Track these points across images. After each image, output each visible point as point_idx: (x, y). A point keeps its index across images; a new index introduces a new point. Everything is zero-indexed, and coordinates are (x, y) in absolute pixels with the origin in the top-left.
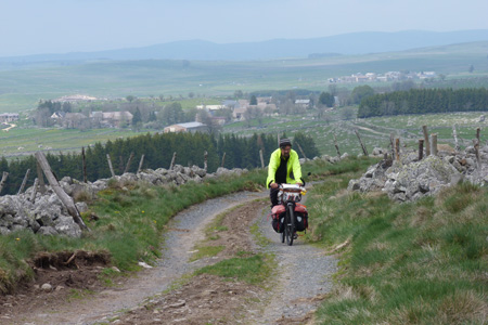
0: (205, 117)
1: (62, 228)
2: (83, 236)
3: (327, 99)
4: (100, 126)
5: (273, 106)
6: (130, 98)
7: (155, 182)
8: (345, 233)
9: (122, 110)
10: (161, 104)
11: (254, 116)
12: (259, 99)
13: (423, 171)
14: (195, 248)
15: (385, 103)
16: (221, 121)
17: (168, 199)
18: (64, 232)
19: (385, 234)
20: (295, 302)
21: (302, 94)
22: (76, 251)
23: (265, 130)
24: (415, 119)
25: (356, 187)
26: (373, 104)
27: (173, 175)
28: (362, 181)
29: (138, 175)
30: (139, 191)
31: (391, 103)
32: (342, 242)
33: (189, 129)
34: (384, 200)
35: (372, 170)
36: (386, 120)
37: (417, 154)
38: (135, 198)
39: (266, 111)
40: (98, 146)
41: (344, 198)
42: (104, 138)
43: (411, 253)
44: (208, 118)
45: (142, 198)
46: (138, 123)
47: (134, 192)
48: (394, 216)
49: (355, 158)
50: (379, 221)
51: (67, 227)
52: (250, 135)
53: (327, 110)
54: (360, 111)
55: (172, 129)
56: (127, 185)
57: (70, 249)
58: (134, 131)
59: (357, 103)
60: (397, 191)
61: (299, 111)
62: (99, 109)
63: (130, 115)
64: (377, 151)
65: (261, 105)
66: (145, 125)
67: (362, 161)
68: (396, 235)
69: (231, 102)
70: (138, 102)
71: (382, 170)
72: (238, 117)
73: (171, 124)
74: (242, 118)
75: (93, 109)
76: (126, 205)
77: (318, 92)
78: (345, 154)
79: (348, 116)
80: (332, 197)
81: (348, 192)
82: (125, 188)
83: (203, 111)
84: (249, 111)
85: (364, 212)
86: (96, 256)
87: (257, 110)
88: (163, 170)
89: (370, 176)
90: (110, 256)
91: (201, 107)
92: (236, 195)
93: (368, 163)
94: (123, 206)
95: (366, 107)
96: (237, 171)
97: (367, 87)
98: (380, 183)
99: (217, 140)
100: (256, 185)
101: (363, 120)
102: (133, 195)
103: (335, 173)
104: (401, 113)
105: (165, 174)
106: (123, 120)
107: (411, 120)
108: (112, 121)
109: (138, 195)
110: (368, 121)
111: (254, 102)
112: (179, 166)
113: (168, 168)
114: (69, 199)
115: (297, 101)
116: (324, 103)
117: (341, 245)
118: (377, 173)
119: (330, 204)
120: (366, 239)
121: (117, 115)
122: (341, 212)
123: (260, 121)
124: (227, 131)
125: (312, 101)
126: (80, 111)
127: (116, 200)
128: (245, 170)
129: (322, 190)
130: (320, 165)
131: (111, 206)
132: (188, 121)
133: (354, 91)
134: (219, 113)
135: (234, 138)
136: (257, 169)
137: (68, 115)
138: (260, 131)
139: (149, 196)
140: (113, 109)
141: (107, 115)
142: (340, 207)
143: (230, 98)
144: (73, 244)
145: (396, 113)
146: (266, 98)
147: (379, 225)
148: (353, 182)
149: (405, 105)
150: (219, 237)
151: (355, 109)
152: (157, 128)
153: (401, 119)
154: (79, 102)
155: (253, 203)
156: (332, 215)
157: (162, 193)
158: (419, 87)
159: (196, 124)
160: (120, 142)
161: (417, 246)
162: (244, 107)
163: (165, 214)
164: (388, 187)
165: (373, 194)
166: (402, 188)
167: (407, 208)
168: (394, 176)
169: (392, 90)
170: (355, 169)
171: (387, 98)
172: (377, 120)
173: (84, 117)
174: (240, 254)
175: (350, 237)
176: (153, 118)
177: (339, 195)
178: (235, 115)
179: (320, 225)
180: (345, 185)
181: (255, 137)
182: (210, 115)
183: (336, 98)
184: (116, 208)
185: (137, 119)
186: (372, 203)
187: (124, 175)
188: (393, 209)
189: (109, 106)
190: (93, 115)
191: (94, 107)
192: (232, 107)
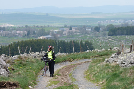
0: (53, 34)
1: (2, 73)
2: (9, 76)
3: (97, 29)
4: (15, 36)
5: (78, 31)
6: (26, 26)
7: (35, 57)
8: (103, 78)
9: (23, 30)
10: (37, 29)
11: (71, 34)
12: (73, 28)
13: (132, 56)
14: (49, 81)
15: (118, 31)
16: (59, 35)
17: (39, 63)
18: (2, 74)
19: (118, 79)
21: (89, 27)
22: (6, 82)
23: (75, 40)
24: (128, 37)
25: (108, 61)
26: (114, 31)
27: (41, 55)
28: (110, 59)
29: (29, 54)
30: (29, 60)
31: (120, 31)
32: (102, 81)
33: (47, 38)
34: (117, 66)
35: (113, 55)
36: (118, 37)
37: (129, 50)
38: (28, 63)
39: (75, 32)
40: (15, 43)
41: (103, 65)
42: (17, 40)
43: (128, 87)
44: (54, 34)
45: (30, 63)
46: (29, 35)
47: (27, 60)
48: (121, 72)
49: (107, 51)
50: (116, 74)
51: (3, 73)
52: (69, 41)
53: (97, 33)
54: (109, 33)
55: (41, 38)
56: (25, 58)
57: (4, 81)
58: (28, 38)
59: (108, 30)
60: (122, 63)
61: (87, 33)
62: (15, 30)
63: (26, 32)
64: (115, 49)
65: (74, 30)
66: (31, 36)
67: (110, 52)
68: (122, 80)
69: (62, 29)
70: (29, 27)
71: (117, 55)
72: (65, 34)
73: (41, 36)
74: (66, 35)
75: (13, 30)
76: (25, 65)
77: (94, 26)
78: (103, 49)
79: (104, 35)
80: (99, 65)
81: (105, 63)
82: (24, 59)
83: (53, 32)
84: (69, 32)
85: (110, 70)
86: (14, 84)
87: (72, 32)
88: (38, 53)
89: (113, 57)
90: (18, 84)
91: (52, 30)
92: (64, 62)
93: (112, 53)
94: (23, 65)
95: (111, 32)
96: (65, 54)
97: (112, 25)
98: (116, 60)
99: (57, 42)
100: (71, 59)
101: (110, 37)
102: (27, 62)
103: (100, 56)
104: (124, 35)
105: (39, 54)
106: (24, 34)
107: (127, 37)
108: (20, 34)
109: (29, 62)
110: (112, 37)
111: (71, 29)
112: (44, 51)
113: (40, 52)
114: (4, 62)
115: (86, 29)
116: (96, 30)
117: (102, 82)
118: (115, 57)
119: (98, 67)
120: (111, 81)
121: (22, 32)
122: (102, 70)
123: (73, 36)
124: (61, 39)
125: (92, 29)
126: (8, 30)
127: (21, 63)
128: (68, 54)
129: (95, 62)
130: (95, 52)
131: (19, 65)
132: (47, 35)
133: (107, 26)
134: (58, 32)
135: (63, 42)
136: (72, 54)
137: (4, 32)
138: (72, 39)
139: (33, 62)
140: (20, 30)
141: (18, 32)
142: (102, 68)
143: (62, 27)
144: (6, 79)
145: (122, 34)
146: (75, 28)
147: (116, 76)
148: (106, 59)
149: (125, 32)
150: (58, 78)
151: (107, 32)
152: (36, 37)
153: (123, 37)
154: (8, 27)
155: (70, 66)
156: (99, 71)
157: (37, 61)
158: (130, 25)
159: (50, 36)
160: (22, 42)
161: (130, 84)
162: (67, 31)
163: (39, 69)
164: (119, 61)
165: (114, 64)
166: (124, 62)
167: (126, 69)
168: (121, 58)
169: (121, 26)
170: (107, 55)
171: (119, 29)
172: (115, 37)
173: (10, 32)
174: (66, 84)
175: (105, 79)
176: (34, 33)
177: (101, 64)
178: (64, 33)
179: (94, 75)
180: (104, 60)
181: (71, 41)
182: (55, 33)
183: (100, 28)
184: (21, 66)
185: (29, 34)
186: (113, 67)
187: (24, 54)
188: (121, 70)
189: (19, 29)
190: (13, 32)
191: (13, 29)
192: (63, 31)
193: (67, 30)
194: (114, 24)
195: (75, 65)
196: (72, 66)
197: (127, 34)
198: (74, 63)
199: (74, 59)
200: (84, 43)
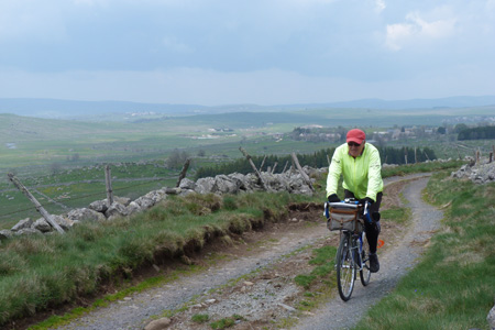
0: (377, 138)
1: (303, 191)
2: (313, 196)
3: (441, 130)
4: (324, 141)
5: (413, 133)
6: (340, 127)
8: (448, 199)
9: (336, 133)
11: (403, 138)
12: (406, 129)
13: (491, 168)
15: (472, 133)
16: (386, 140)
18: (304, 193)
19: (469, 200)
20: (420, 233)
21: (429, 127)
22: (309, 203)
23: (409, 146)
24: (488, 142)
25: (455, 176)
26: (466, 134)
28: (459, 173)
31: (476, 133)
32: (447, 203)
34: (470, 183)
35: (464, 167)
36: (473, 142)
37: (488, 160)
39: (409, 135)
40: (323, 151)
41: (448, 181)
43: (482, 211)
48: (475, 191)
49: (455, 161)
50: (466, 194)
51: (306, 191)
52: (400, 148)
53: (442, 136)
54: (459, 137)
57: (307, 201)
59: (457, 132)
60: (477, 179)
61: (426, 136)
62: (324, 132)
63: (339, 136)
64: (467, 158)
65: (407, 132)
67: (459, 163)
68: (475, 201)
69: (391, 130)
70: (343, 129)
72: (395, 138)
74: (397, 139)
77: (437, 126)
78: (450, 159)
79: (452, 139)
80: (442, 181)
81: (451, 178)
83: (377, 135)
84: (401, 135)
85: (459, 189)
87: (405, 135)
89: (463, 170)
91: (376, 132)
93: (462, 163)
95: (462, 135)
96: (393, 166)
97: (463, 125)
98: (467, 173)
100: (403, 173)
101: (460, 142)
103: (444, 168)
104: (481, 138)
106: (336, 137)
107: (486, 142)
108: (330, 138)
110: (463, 142)
111: (403, 130)
114: (307, 177)
115: (426, 131)
116: (440, 132)
117: (446, 205)
118: (467, 169)
119: (441, 184)
120: (459, 203)
121: (333, 135)
122: (447, 188)
123: (406, 140)
125: (434, 130)
126: (314, 133)
128: (397, 165)
129: (437, 177)
130: (437, 164)
133: (456, 126)
134: (385, 136)
135: (392, 149)
136: (403, 165)
137: (309, 135)
138: (405, 145)
140: (331, 132)
141: (328, 135)
142: (446, 186)
143: (391, 128)
144: (309, 199)
145: (478, 138)
146: (409, 129)
147: (466, 196)
148: (453, 173)
149: (483, 134)
151: (457, 135)
153: (481, 141)
154: (314, 129)
155: (400, 182)
156: (442, 190)
161: (486, 207)
164: (472, 176)
165: (464, 180)
166: (479, 177)
167: (481, 187)
168: (476, 171)
169: (477, 127)
170: (455, 167)
171: (474, 130)
172: (468, 141)
173: (316, 136)
174: (393, 207)
175: (451, 201)
177: (446, 180)
178: (393, 137)
179: (435, 195)
180: (449, 174)
181: (403, 148)
182: (380, 136)
183: (446, 129)
186: (463, 184)
188: (475, 188)
189: (329, 131)
190: (321, 135)
191: (321, 131)
192: (392, 133)
193: (397, 132)
194: (467, 124)
195: (408, 182)
196: (402, 183)
197: (487, 138)
198: (406, 178)
199: (407, 172)
200: (422, 150)
